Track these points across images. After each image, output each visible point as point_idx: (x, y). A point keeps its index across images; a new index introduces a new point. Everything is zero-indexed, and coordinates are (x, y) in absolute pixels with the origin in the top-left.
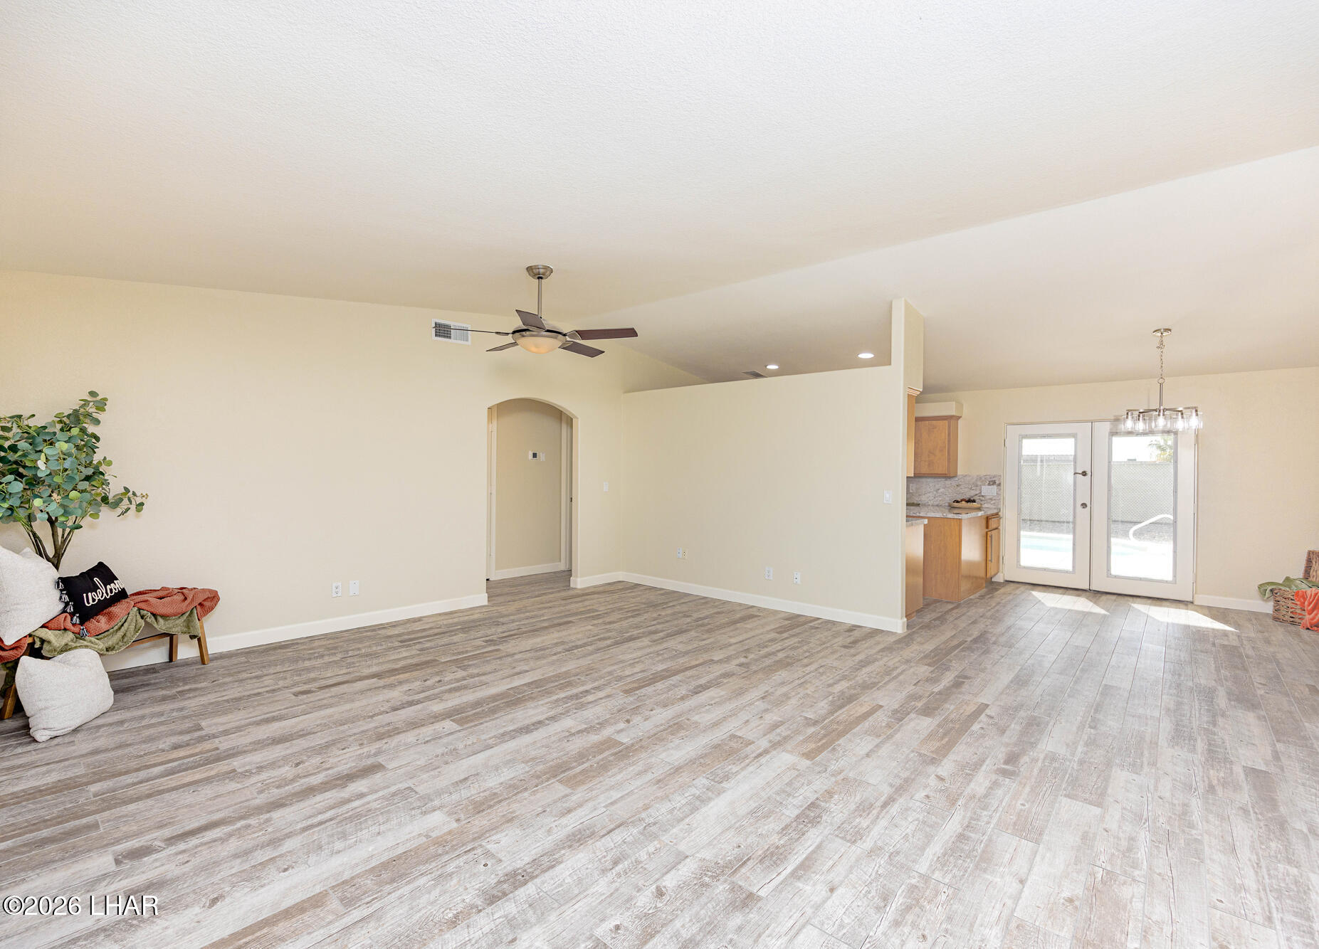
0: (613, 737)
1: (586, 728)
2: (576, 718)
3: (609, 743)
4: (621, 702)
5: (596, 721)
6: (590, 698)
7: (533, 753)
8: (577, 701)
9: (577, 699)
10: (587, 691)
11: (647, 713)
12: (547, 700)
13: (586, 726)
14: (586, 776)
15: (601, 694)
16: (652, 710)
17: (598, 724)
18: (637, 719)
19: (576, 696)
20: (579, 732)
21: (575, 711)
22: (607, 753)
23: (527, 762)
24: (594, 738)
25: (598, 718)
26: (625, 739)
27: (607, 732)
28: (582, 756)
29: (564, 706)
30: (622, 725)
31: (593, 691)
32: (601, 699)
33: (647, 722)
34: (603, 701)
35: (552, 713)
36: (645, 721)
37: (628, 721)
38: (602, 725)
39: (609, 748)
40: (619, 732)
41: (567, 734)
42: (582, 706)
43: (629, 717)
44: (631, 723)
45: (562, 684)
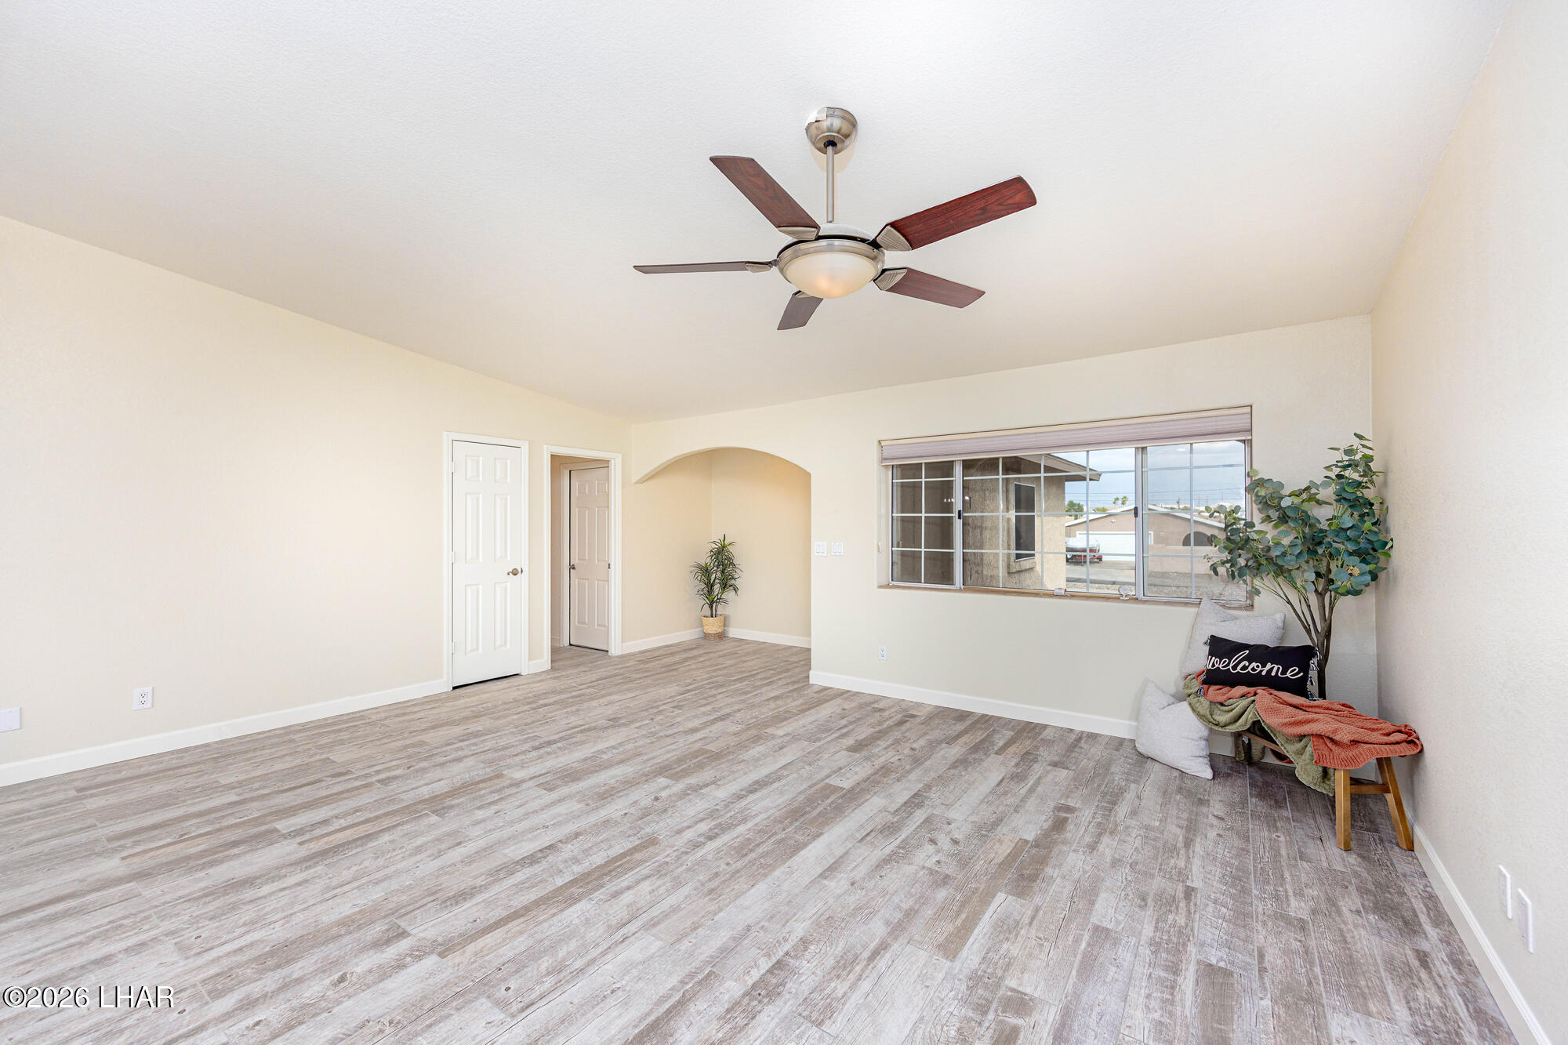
0: (674, 782)
1: (701, 789)
2: (714, 799)
3: (677, 777)
4: (661, 824)
5: (691, 797)
6: (703, 827)
7: (741, 766)
8: (719, 821)
9: (720, 824)
10: (710, 838)
11: (632, 810)
12: (758, 820)
13: (702, 791)
14: (695, 754)
15: (689, 834)
16: (626, 814)
17: (689, 794)
18: (646, 802)
19: (724, 828)
20: (707, 785)
21: (718, 807)
22: (679, 769)
23: (743, 761)
24: (692, 780)
25: (690, 801)
26: (662, 781)
27: (679, 787)
28: (700, 766)
29: (733, 813)
30: (664, 794)
31: (701, 839)
32: (689, 827)
33: (635, 799)
34: (685, 824)
35: (743, 803)
36: (637, 800)
37: (657, 799)
38: (684, 794)
39: (677, 773)
40: (665, 788)
41: (719, 783)
42: (712, 814)
43: (655, 803)
44: (653, 797)
45: (751, 851)
